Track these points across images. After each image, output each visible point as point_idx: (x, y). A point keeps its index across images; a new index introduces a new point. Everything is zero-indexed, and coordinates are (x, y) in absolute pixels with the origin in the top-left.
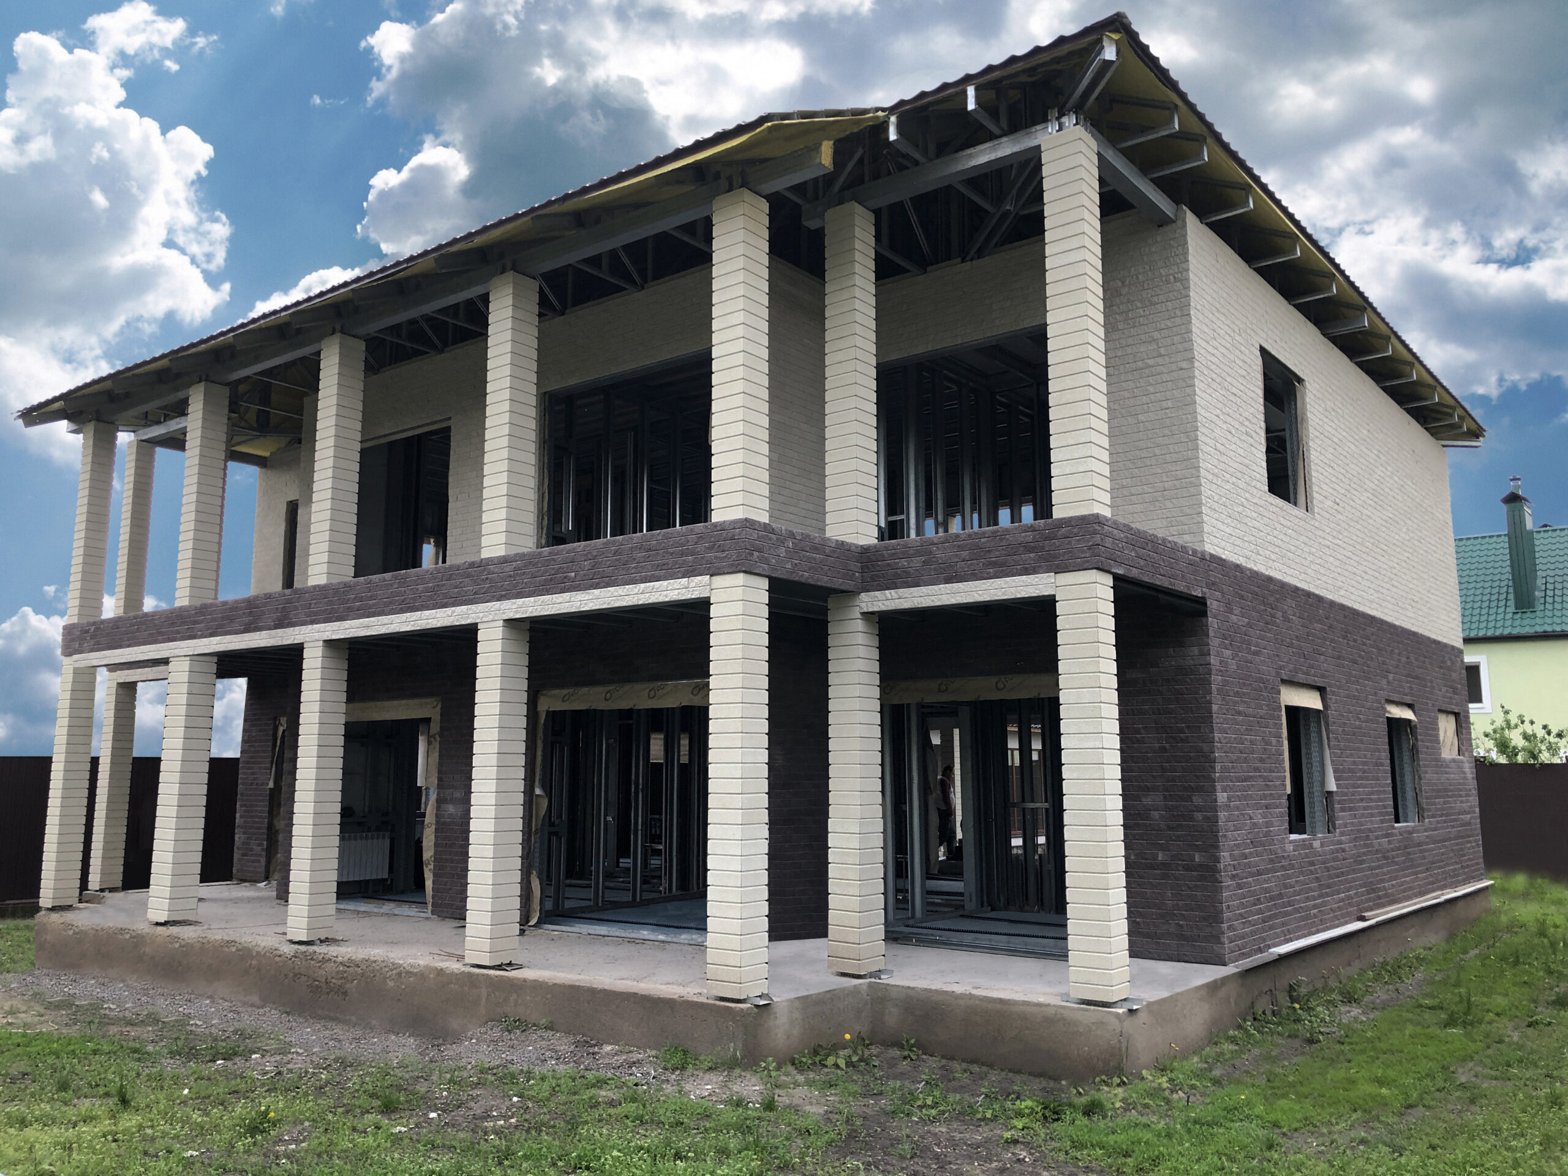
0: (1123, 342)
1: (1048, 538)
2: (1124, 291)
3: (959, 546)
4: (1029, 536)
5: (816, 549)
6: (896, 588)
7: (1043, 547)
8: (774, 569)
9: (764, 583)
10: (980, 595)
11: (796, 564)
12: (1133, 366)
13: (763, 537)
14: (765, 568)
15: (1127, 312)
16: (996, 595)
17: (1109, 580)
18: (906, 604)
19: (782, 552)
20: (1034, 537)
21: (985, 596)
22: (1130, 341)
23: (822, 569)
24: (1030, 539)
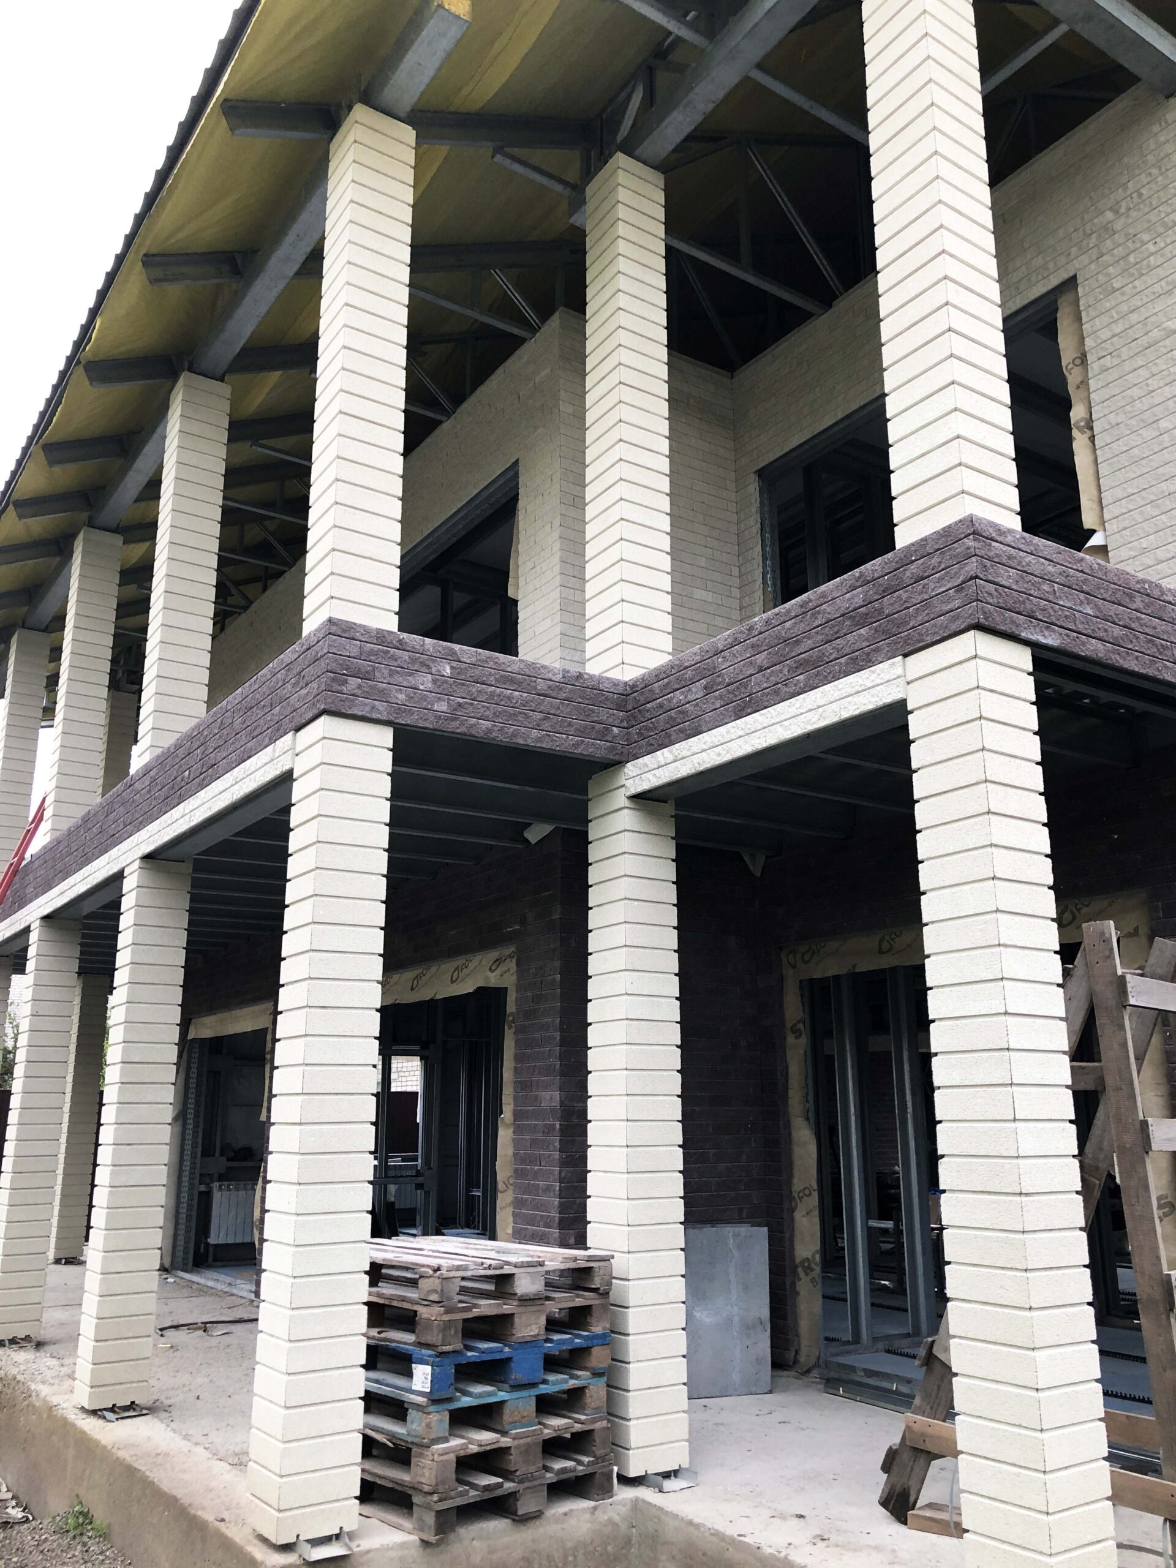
0: (1124, 308)
1: (889, 591)
2: (1119, 225)
3: (753, 646)
4: (858, 595)
5: (512, 681)
6: (672, 743)
7: (880, 611)
8: (398, 711)
9: (386, 737)
10: (786, 729)
11: (460, 704)
12: (1143, 341)
13: (372, 652)
14: (382, 710)
15: (1125, 258)
16: (808, 722)
17: (1024, 658)
18: (683, 770)
19: (424, 682)
20: (866, 593)
21: (793, 728)
22: (1136, 302)
23: (527, 717)
24: (858, 601)
